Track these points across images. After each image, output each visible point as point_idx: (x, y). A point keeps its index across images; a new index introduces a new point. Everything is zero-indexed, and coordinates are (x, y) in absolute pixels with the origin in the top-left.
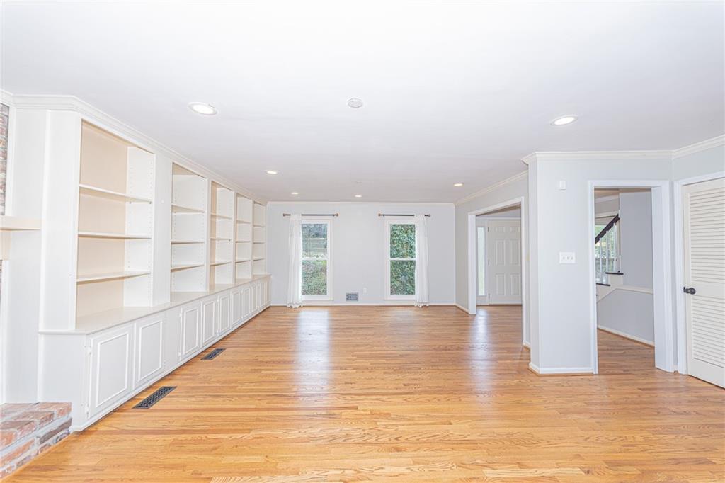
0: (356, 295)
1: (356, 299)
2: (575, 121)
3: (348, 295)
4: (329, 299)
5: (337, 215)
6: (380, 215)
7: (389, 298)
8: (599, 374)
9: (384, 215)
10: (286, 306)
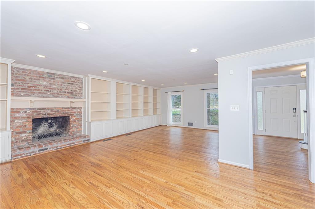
0: (192, 123)
1: (192, 125)
2: (197, 51)
3: (188, 123)
4: (182, 124)
5: (184, 91)
6: (201, 90)
7: (206, 126)
8: (254, 170)
9: (204, 90)
10: (167, 125)
